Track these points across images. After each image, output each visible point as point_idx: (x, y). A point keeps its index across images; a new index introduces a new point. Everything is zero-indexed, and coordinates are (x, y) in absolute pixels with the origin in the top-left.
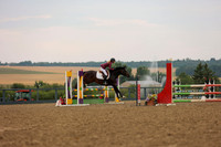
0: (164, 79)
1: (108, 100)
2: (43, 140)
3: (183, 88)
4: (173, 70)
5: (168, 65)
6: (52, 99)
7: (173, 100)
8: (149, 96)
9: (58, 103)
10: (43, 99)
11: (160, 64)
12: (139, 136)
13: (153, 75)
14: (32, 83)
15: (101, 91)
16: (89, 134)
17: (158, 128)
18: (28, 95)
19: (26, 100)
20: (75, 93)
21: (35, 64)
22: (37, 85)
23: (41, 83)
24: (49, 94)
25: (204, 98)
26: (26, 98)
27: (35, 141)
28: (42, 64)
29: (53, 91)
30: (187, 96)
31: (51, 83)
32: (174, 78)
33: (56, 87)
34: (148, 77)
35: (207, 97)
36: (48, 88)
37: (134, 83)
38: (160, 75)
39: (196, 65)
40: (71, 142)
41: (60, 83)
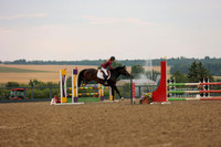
0: (159, 77)
1: (102, 98)
2: (38, 138)
3: (178, 87)
4: (168, 68)
5: (163, 63)
6: (47, 97)
7: (168, 99)
8: (144, 94)
9: (53, 102)
10: (37, 98)
11: (154, 62)
12: (134, 134)
13: (148, 74)
14: (27, 82)
15: (96, 89)
16: (84, 132)
17: (152, 127)
18: (22, 94)
19: (21, 99)
20: (69, 92)
21: (29, 63)
22: (31, 84)
23: (36, 82)
24: (44, 92)
25: (198, 97)
26: (20, 97)
27: (30, 139)
28: (36, 63)
29: (48, 90)
30: (182, 94)
31: (45, 81)
32: (168, 77)
33: (50, 85)
34: (143, 76)
35: (202, 95)
36: (42, 86)
37: (128, 81)
38: (155, 73)
39: (191, 64)
40: (66, 141)
41: (55, 81)
